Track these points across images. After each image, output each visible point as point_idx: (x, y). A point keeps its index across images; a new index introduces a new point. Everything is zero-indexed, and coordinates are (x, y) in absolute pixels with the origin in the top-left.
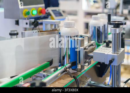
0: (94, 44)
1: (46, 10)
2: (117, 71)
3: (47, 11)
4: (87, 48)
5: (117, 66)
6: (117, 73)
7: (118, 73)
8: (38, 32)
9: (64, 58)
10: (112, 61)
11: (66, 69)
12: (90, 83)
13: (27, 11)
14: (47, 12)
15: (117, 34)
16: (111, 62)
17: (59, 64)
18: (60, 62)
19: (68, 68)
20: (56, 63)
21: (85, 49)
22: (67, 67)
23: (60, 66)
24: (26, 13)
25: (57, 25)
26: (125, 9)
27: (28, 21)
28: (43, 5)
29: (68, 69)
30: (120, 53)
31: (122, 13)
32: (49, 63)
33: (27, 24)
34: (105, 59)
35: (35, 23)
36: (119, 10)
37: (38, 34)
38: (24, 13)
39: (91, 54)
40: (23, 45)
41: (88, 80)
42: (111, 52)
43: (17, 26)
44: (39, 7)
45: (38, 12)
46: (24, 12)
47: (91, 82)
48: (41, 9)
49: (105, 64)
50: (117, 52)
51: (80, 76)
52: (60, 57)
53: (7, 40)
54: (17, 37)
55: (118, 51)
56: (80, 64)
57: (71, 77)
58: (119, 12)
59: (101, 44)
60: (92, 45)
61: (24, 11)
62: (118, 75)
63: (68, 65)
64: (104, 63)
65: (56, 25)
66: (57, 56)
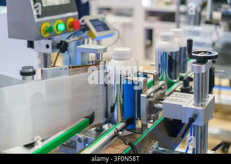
0: (163, 87)
1: (80, 21)
2: (201, 133)
3: (83, 21)
4: (152, 95)
5: (201, 127)
6: (201, 136)
7: (203, 136)
8: (69, 67)
9: (113, 109)
10: (194, 118)
11: (118, 131)
12: (156, 150)
13: (49, 25)
14: (82, 24)
15: (202, 74)
16: (192, 120)
17: (105, 119)
18: (106, 116)
19: (120, 131)
20: (99, 119)
21: (149, 97)
22: (118, 128)
23: (106, 123)
24: (46, 29)
25: (101, 55)
26: (216, 10)
27: (49, 42)
28: (76, 13)
29: (121, 133)
30: (207, 104)
31: (211, 16)
32: (88, 119)
33: (48, 46)
34: (182, 114)
35: (62, 46)
36: (206, 13)
37: (69, 72)
38: (44, 30)
39: (159, 105)
40: (43, 91)
41: (153, 144)
42: (193, 102)
43: (30, 49)
44: (68, 18)
45: (68, 26)
46: (42, 28)
47: (158, 149)
48: (71, 20)
49: (183, 122)
50: (203, 103)
51: (139, 140)
52: (107, 109)
53: (16, 84)
54: (33, 79)
55: (204, 101)
56: (140, 120)
57: (126, 145)
58: (205, 16)
59: (175, 81)
60: (160, 88)
61: (43, 26)
62: (203, 140)
63: (120, 125)
64: (181, 121)
65: (99, 54)
66: (102, 106)
